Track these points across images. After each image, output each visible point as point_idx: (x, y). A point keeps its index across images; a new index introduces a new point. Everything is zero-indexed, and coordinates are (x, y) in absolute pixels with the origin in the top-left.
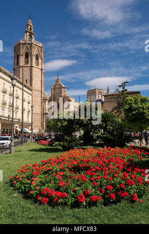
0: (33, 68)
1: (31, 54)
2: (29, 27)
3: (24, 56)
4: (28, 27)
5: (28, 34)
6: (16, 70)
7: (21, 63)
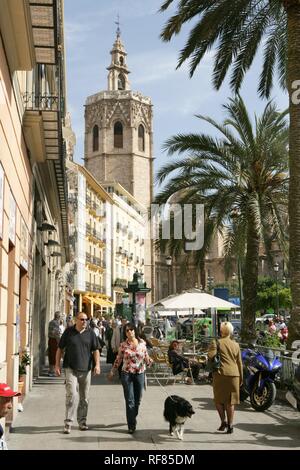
0: (135, 158)
1: (129, 124)
2: (119, 55)
3: (112, 131)
4: (116, 56)
5: (117, 73)
6: (90, 162)
7: (105, 147)
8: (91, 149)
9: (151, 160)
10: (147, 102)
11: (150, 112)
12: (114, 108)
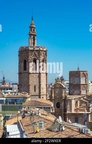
4: (32, 29)
5: (32, 37)
8: (23, 69)
9: (46, 74)
10: (45, 50)
11: (46, 54)
12: (33, 53)
